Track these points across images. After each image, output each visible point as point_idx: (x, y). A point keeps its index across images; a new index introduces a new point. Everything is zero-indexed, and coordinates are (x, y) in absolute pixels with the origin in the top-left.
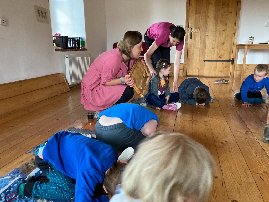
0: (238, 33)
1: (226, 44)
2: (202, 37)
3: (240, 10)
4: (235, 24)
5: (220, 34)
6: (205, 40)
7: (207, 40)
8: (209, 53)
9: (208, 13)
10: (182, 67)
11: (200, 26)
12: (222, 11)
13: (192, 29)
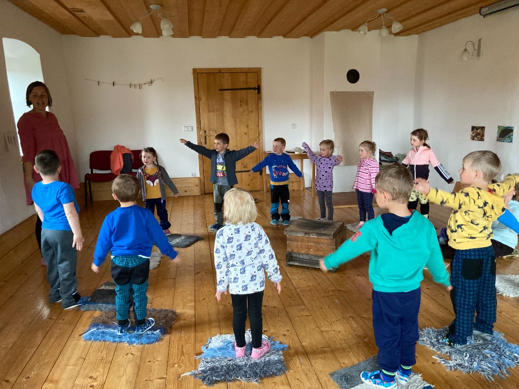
0: (262, 136)
3: (261, 109)
4: (258, 126)
5: (241, 138)
9: (224, 111)
10: (197, 182)
11: (216, 128)
12: (241, 110)
13: (205, 131)
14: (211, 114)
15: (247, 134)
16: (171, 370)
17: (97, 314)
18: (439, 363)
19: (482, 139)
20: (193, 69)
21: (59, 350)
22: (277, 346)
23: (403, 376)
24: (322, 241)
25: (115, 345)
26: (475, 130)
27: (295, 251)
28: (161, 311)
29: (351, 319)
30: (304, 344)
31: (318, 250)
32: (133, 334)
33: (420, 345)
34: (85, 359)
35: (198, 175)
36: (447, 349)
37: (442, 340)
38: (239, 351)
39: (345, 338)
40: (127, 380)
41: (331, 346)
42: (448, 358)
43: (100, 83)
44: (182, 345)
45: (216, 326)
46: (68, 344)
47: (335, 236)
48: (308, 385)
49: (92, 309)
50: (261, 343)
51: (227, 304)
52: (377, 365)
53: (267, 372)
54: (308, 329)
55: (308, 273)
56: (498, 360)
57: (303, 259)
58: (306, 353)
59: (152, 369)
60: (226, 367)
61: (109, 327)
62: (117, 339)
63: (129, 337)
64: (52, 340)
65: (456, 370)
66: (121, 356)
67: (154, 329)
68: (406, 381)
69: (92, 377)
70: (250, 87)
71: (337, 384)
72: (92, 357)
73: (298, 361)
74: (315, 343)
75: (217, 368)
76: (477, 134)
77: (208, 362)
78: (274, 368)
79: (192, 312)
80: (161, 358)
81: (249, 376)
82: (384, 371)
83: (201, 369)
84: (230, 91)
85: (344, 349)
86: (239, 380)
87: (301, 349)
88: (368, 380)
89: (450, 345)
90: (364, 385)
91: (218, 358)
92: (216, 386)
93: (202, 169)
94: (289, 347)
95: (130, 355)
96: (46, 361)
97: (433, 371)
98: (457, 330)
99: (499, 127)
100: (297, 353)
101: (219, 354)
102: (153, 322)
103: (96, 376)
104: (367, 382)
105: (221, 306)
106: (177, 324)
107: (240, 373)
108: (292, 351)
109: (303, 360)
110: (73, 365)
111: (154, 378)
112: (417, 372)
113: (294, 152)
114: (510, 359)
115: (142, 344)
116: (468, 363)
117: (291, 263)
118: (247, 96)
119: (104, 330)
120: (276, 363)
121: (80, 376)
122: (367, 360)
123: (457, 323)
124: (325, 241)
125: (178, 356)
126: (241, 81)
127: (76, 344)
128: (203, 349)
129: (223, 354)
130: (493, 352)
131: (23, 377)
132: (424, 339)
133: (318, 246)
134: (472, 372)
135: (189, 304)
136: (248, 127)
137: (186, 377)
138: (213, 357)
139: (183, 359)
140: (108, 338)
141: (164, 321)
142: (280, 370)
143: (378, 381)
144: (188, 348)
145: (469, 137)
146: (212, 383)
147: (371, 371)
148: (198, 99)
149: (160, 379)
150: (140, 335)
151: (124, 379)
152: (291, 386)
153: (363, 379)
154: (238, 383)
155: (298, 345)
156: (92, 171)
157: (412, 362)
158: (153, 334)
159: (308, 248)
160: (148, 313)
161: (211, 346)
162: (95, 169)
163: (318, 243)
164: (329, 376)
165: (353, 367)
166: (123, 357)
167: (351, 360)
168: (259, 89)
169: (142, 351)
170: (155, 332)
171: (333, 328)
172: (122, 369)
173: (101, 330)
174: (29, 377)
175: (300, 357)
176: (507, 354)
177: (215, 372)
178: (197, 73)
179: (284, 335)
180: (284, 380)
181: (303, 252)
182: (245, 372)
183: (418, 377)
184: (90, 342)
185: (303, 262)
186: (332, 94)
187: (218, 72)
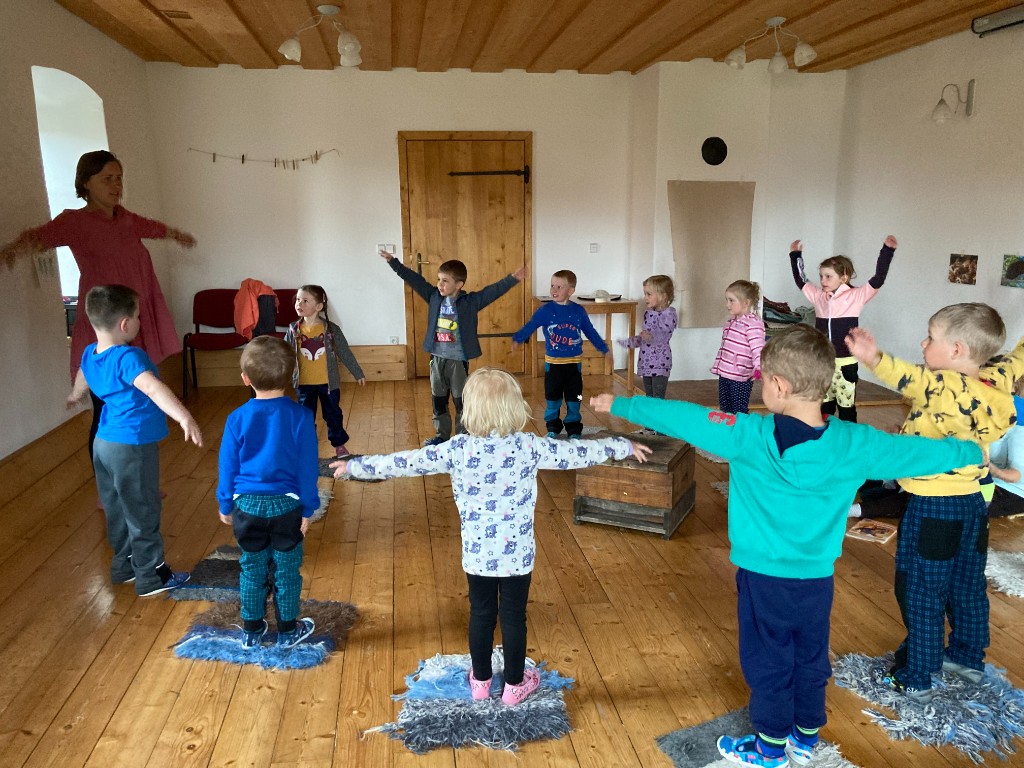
3: (530, 213)
4: (524, 246)
5: (491, 270)
9: (457, 217)
10: (402, 354)
11: (440, 248)
12: (490, 213)
13: (419, 255)
14: (431, 221)
15: (502, 262)
16: (345, 721)
17: (204, 607)
18: (876, 724)
19: (971, 281)
20: (399, 133)
21: (131, 675)
22: (554, 680)
23: (801, 748)
24: (646, 476)
25: (237, 668)
26: (957, 262)
27: (592, 494)
28: (326, 605)
29: (700, 631)
30: (606, 678)
31: (638, 494)
32: (272, 649)
33: (838, 688)
34: (178, 694)
35: (404, 341)
36: (891, 697)
37: (882, 679)
38: (479, 688)
39: (688, 669)
40: (258, 738)
41: (660, 685)
42: (893, 714)
43: (217, 158)
44: (368, 672)
45: (434, 638)
46: (146, 664)
47: (671, 467)
48: (612, 758)
49: (194, 596)
50: (523, 674)
51: (456, 596)
52: (750, 725)
53: (532, 730)
54: (614, 648)
55: (616, 539)
56: (994, 722)
57: (607, 511)
58: (611, 697)
59: (309, 718)
60: (451, 717)
61: (225, 633)
62: (241, 658)
63: (265, 654)
64: (117, 656)
65: (908, 739)
66: (248, 691)
67: (312, 640)
68: (807, 757)
69: (192, 729)
70: (510, 169)
71: (670, 760)
72: (192, 691)
73: (594, 713)
74: (627, 677)
75: (436, 719)
76: (962, 271)
77: (416, 708)
78: (547, 723)
79: (386, 608)
80: (325, 697)
81: (498, 738)
82: (762, 736)
83: (404, 721)
84: (470, 176)
85: (685, 692)
86: (477, 745)
87: (600, 688)
88: (732, 754)
89: (897, 690)
90: (723, 762)
91: (436, 701)
92: (433, 755)
93: (412, 329)
94: (577, 684)
95: (265, 689)
96: (104, 695)
97: (862, 740)
98: (912, 660)
99: (1006, 257)
100: (592, 696)
101: (440, 692)
102: (311, 626)
103: (199, 728)
104: (730, 756)
105: (445, 599)
106: (358, 632)
107: (479, 731)
108: (582, 691)
109: (604, 710)
110: (156, 705)
111: (313, 735)
112: (829, 740)
113: (594, 300)
114: (1016, 721)
115: (288, 668)
116: (933, 726)
117: (584, 518)
118: (504, 188)
119: (216, 638)
120: (550, 713)
121: (169, 725)
122: (730, 714)
123: (912, 646)
124: (653, 477)
125: (358, 694)
126: (493, 158)
127: (162, 665)
128: (409, 681)
129: (447, 692)
130: (983, 707)
131: (60, 725)
132: (846, 676)
133: (638, 485)
134: (941, 743)
135: (381, 594)
136: (503, 247)
137: (373, 736)
138: (428, 698)
139: (368, 701)
140: (224, 653)
141: (332, 624)
142: (557, 728)
143: (752, 755)
144: (380, 679)
145: (947, 274)
146: (424, 748)
147: (738, 735)
148: (406, 191)
149: (323, 736)
150: (286, 650)
151: (253, 734)
152: (580, 759)
153: (722, 752)
154: (475, 750)
155: (594, 680)
156: (197, 329)
157: (818, 720)
158: (313, 650)
159: (618, 489)
160: (303, 609)
161: (423, 676)
162: (204, 324)
163: (639, 481)
164: (655, 743)
165: (702, 726)
166: (253, 692)
167: (700, 713)
168: (526, 173)
169: (289, 682)
170: (314, 647)
171: (665, 649)
172: (250, 717)
173: (211, 639)
174: (70, 726)
175: (599, 705)
176: (1012, 710)
177: (431, 728)
178: (408, 142)
179: (568, 660)
180: (565, 748)
181: (608, 496)
182: (490, 729)
183: (833, 751)
184: (189, 661)
185: (608, 518)
186: (672, 184)
187: (447, 138)
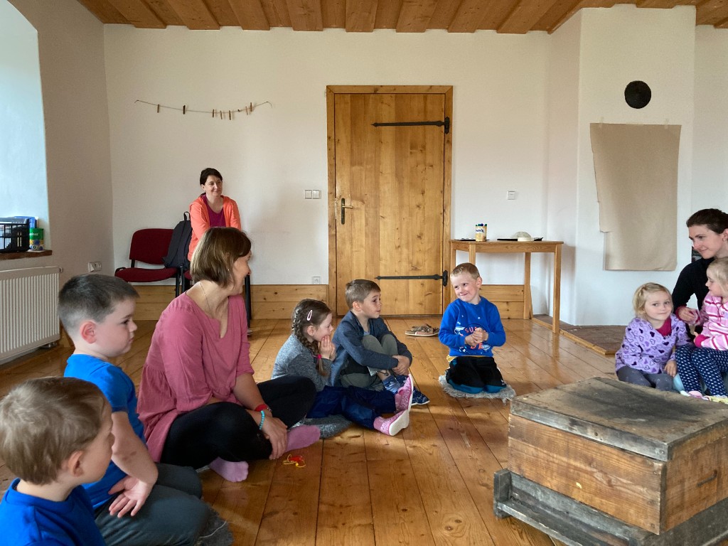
0: (450, 212)
1: (425, 238)
2: (370, 219)
3: (450, 162)
4: (443, 192)
5: (411, 215)
6: (377, 228)
7: (381, 227)
8: (388, 258)
9: (380, 164)
10: (324, 293)
11: (364, 194)
13: (343, 200)
14: (356, 168)
15: (422, 207)
20: (327, 87)
35: (326, 282)
43: (161, 108)
70: (431, 120)
84: (393, 127)
93: (334, 270)
113: (516, 240)
118: (425, 137)
126: (415, 109)
133: (600, 476)
156: (133, 265)
159: (568, 475)
162: (140, 260)
163: (600, 466)
168: (447, 124)
178: (334, 95)
181: (550, 482)
186: (594, 127)
187: (373, 92)
